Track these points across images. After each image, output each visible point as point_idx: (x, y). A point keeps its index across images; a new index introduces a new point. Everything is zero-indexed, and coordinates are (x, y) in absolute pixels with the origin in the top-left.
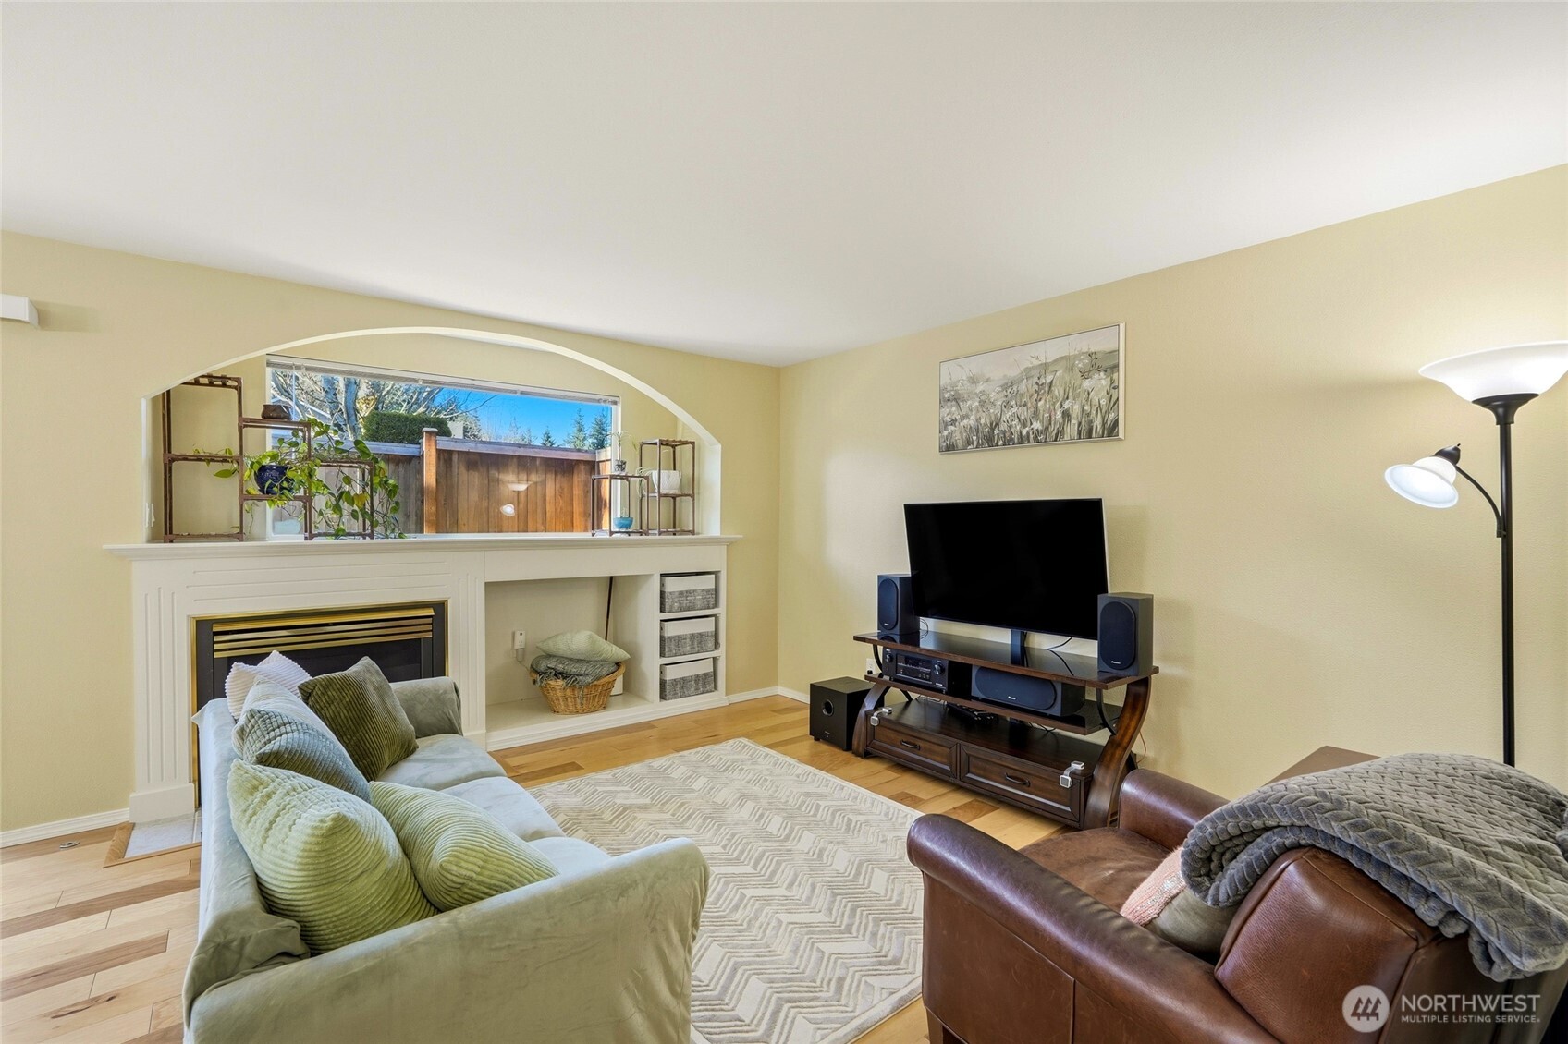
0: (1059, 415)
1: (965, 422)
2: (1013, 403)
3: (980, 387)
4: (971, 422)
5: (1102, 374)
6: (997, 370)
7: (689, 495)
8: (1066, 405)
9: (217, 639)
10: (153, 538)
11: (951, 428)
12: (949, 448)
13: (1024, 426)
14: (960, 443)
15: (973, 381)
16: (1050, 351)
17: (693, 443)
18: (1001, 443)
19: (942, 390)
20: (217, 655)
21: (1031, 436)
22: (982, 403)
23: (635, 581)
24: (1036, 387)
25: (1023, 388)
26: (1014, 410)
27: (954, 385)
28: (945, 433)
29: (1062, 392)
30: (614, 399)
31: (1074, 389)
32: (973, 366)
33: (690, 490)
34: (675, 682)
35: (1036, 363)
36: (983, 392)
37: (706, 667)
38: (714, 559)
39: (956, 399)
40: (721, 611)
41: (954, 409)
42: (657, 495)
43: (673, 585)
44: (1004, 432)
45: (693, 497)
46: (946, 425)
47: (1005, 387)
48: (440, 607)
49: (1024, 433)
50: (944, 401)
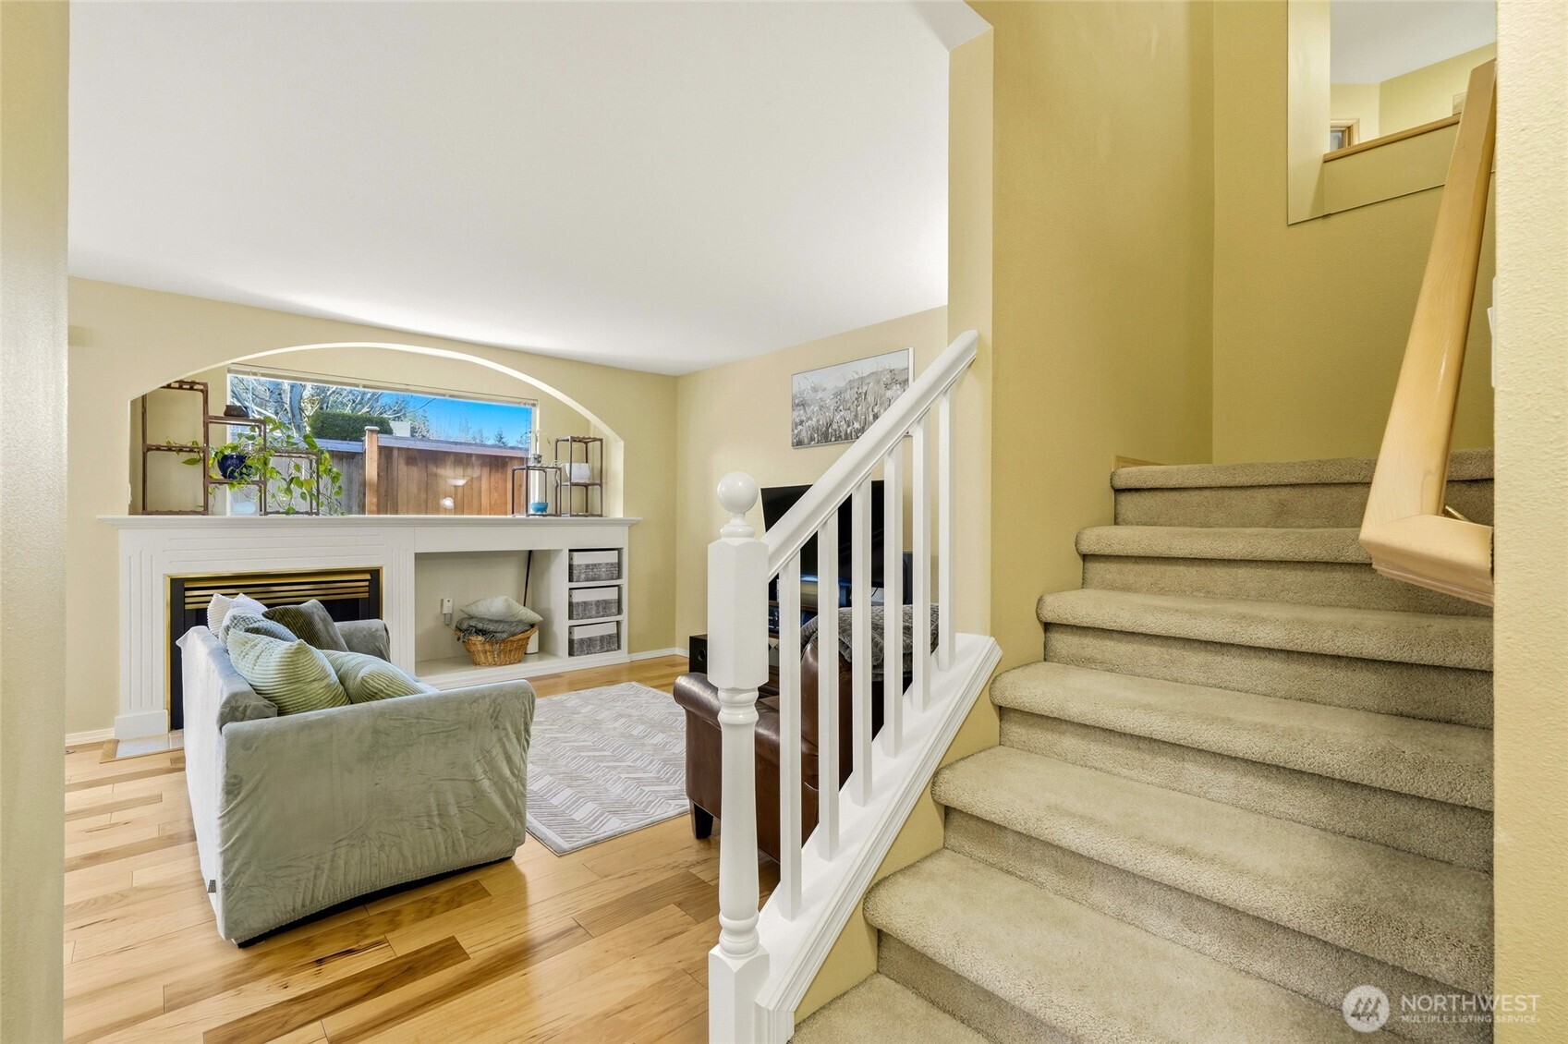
0: (871, 417)
1: (810, 422)
2: (841, 408)
3: (820, 395)
4: (813, 423)
5: (898, 386)
6: (832, 381)
7: (597, 484)
8: (876, 410)
9: (188, 593)
10: (133, 511)
11: (800, 427)
12: (799, 443)
13: (849, 426)
14: (806, 441)
15: (815, 390)
16: (866, 367)
17: (601, 440)
18: (833, 439)
19: (794, 397)
20: (187, 607)
21: (853, 434)
22: (821, 407)
23: (548, 555)
24: (856, 396)
25: (848, 397)
26: (842, 413)
27: (801, 393)
28: (796, 432)
29: (873, 399)
30: (533, 402)
31: (881, 397)
32: (814, 378)
33: (598, 481)
34: (582, 641)
35: (856, 377)
36: (821, 399)
37: (612, 629)
38: (618, 538)
39: (803, 405)
40: (624, 582)
41: (802, 412)
42: (569, 483)
43: (580, 559)
44: (835, 431)
45: (601, 485)
46: (796, 425)
47: (836, 395)
48: (375, 574)
49: (848, 432)
50: (795, 406)
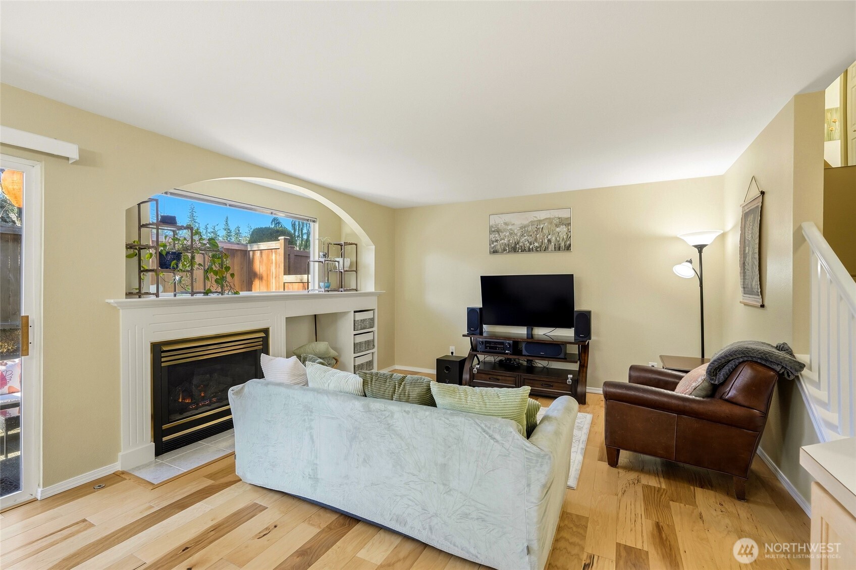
0: (546, 241)
1: (503, 241)
2: (525, 235)
3: (510, 227)
4: (506, 241)
5: (564, 226)
6: (518, 221)
7: (355, 271)
8: (549, 237)
9: (163, 355)
11: (495, 243)
12: (495, 252)
13: (531, 244)
14: (500, 250)
15: (506, 224)
16: (542, 215)
17: (356, 245)
18: (520, 251)
19: (491, 227)
20: (163, 365)
21: (534, 249)
22: (511, 234)
24: (536, 229)
25: (530, 229)
26: (526, 238)
27: (496, 225)
28: (493, 245)
29: (547, 232)
30: (314, 219)
31: (553, 231)
32: (507, 218)
33: (355, 268)
34: (359, 366)
35: (536, 219)
36: (511, 229)
38: (372, 303)
39: (498, 231)
40: (375, 329)
41: (497, 235)
42: (338, 271)
44: (521, 246)
46: (493, 242)
47: (521, 228)
48: (266, 331)
49: (531, 247)
50: (491, 232)
